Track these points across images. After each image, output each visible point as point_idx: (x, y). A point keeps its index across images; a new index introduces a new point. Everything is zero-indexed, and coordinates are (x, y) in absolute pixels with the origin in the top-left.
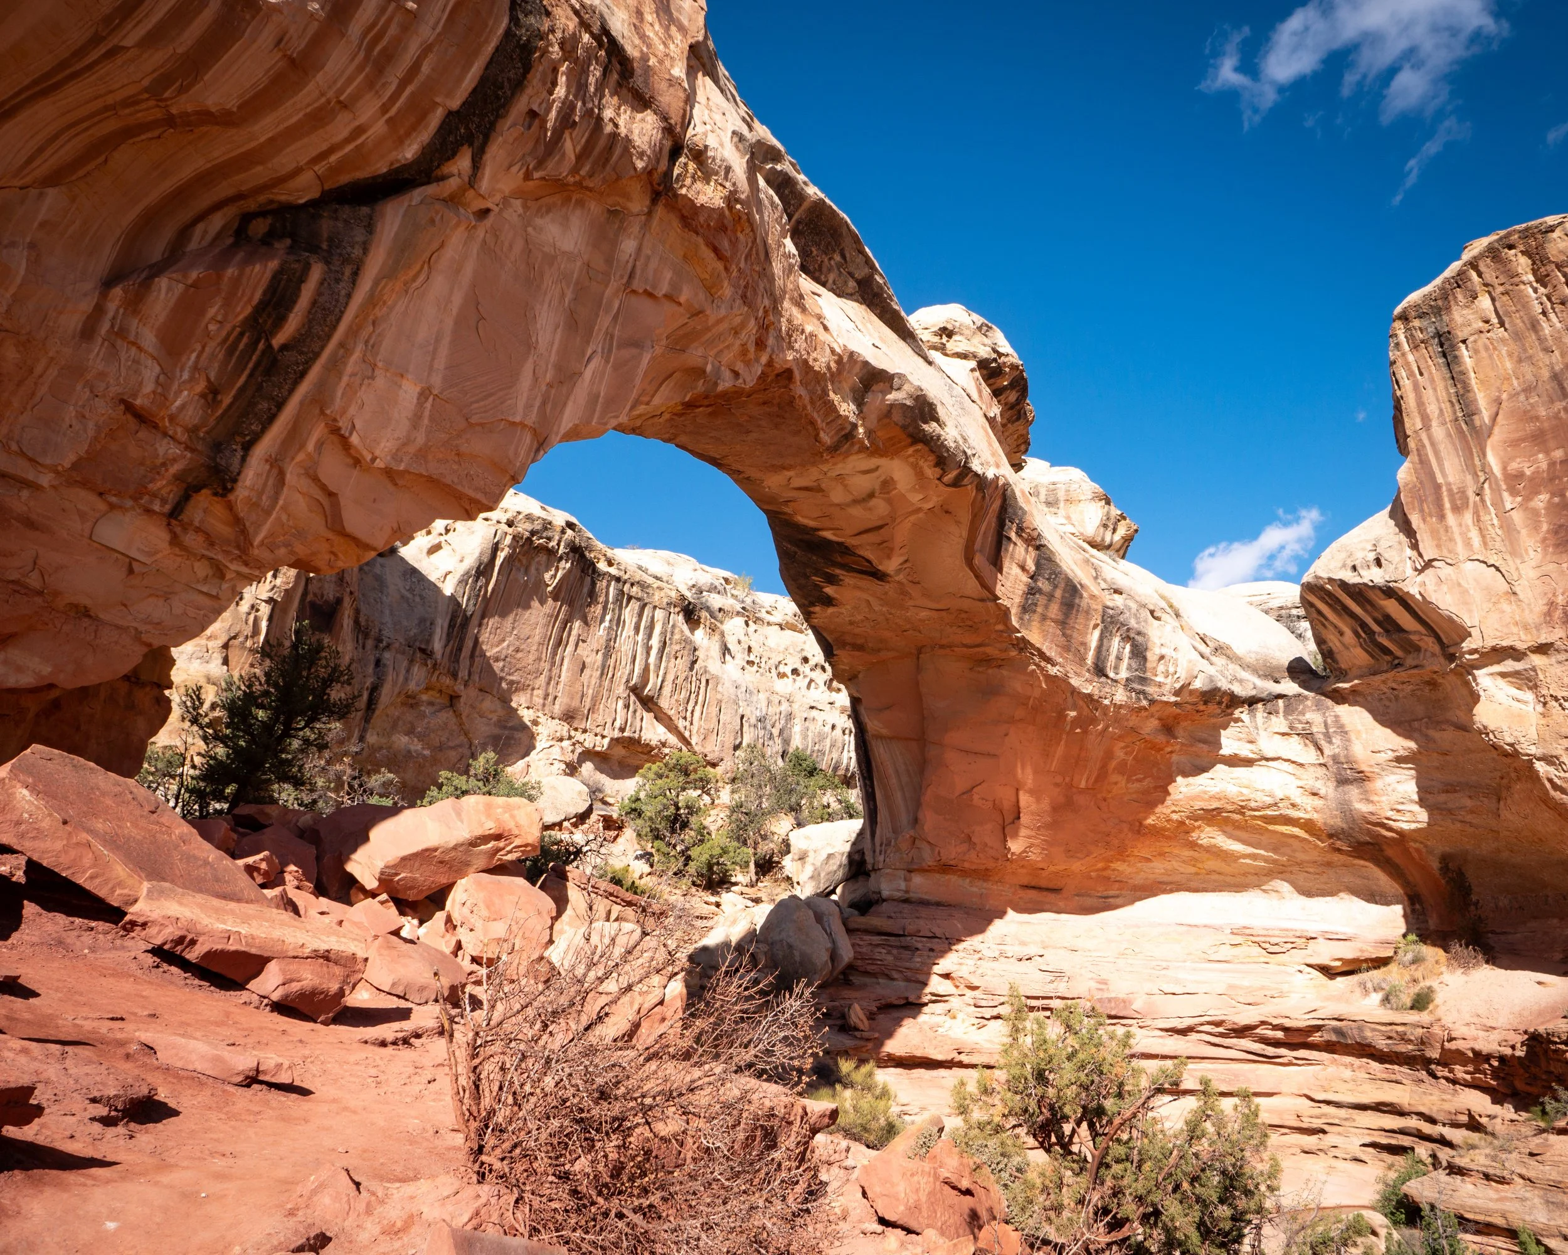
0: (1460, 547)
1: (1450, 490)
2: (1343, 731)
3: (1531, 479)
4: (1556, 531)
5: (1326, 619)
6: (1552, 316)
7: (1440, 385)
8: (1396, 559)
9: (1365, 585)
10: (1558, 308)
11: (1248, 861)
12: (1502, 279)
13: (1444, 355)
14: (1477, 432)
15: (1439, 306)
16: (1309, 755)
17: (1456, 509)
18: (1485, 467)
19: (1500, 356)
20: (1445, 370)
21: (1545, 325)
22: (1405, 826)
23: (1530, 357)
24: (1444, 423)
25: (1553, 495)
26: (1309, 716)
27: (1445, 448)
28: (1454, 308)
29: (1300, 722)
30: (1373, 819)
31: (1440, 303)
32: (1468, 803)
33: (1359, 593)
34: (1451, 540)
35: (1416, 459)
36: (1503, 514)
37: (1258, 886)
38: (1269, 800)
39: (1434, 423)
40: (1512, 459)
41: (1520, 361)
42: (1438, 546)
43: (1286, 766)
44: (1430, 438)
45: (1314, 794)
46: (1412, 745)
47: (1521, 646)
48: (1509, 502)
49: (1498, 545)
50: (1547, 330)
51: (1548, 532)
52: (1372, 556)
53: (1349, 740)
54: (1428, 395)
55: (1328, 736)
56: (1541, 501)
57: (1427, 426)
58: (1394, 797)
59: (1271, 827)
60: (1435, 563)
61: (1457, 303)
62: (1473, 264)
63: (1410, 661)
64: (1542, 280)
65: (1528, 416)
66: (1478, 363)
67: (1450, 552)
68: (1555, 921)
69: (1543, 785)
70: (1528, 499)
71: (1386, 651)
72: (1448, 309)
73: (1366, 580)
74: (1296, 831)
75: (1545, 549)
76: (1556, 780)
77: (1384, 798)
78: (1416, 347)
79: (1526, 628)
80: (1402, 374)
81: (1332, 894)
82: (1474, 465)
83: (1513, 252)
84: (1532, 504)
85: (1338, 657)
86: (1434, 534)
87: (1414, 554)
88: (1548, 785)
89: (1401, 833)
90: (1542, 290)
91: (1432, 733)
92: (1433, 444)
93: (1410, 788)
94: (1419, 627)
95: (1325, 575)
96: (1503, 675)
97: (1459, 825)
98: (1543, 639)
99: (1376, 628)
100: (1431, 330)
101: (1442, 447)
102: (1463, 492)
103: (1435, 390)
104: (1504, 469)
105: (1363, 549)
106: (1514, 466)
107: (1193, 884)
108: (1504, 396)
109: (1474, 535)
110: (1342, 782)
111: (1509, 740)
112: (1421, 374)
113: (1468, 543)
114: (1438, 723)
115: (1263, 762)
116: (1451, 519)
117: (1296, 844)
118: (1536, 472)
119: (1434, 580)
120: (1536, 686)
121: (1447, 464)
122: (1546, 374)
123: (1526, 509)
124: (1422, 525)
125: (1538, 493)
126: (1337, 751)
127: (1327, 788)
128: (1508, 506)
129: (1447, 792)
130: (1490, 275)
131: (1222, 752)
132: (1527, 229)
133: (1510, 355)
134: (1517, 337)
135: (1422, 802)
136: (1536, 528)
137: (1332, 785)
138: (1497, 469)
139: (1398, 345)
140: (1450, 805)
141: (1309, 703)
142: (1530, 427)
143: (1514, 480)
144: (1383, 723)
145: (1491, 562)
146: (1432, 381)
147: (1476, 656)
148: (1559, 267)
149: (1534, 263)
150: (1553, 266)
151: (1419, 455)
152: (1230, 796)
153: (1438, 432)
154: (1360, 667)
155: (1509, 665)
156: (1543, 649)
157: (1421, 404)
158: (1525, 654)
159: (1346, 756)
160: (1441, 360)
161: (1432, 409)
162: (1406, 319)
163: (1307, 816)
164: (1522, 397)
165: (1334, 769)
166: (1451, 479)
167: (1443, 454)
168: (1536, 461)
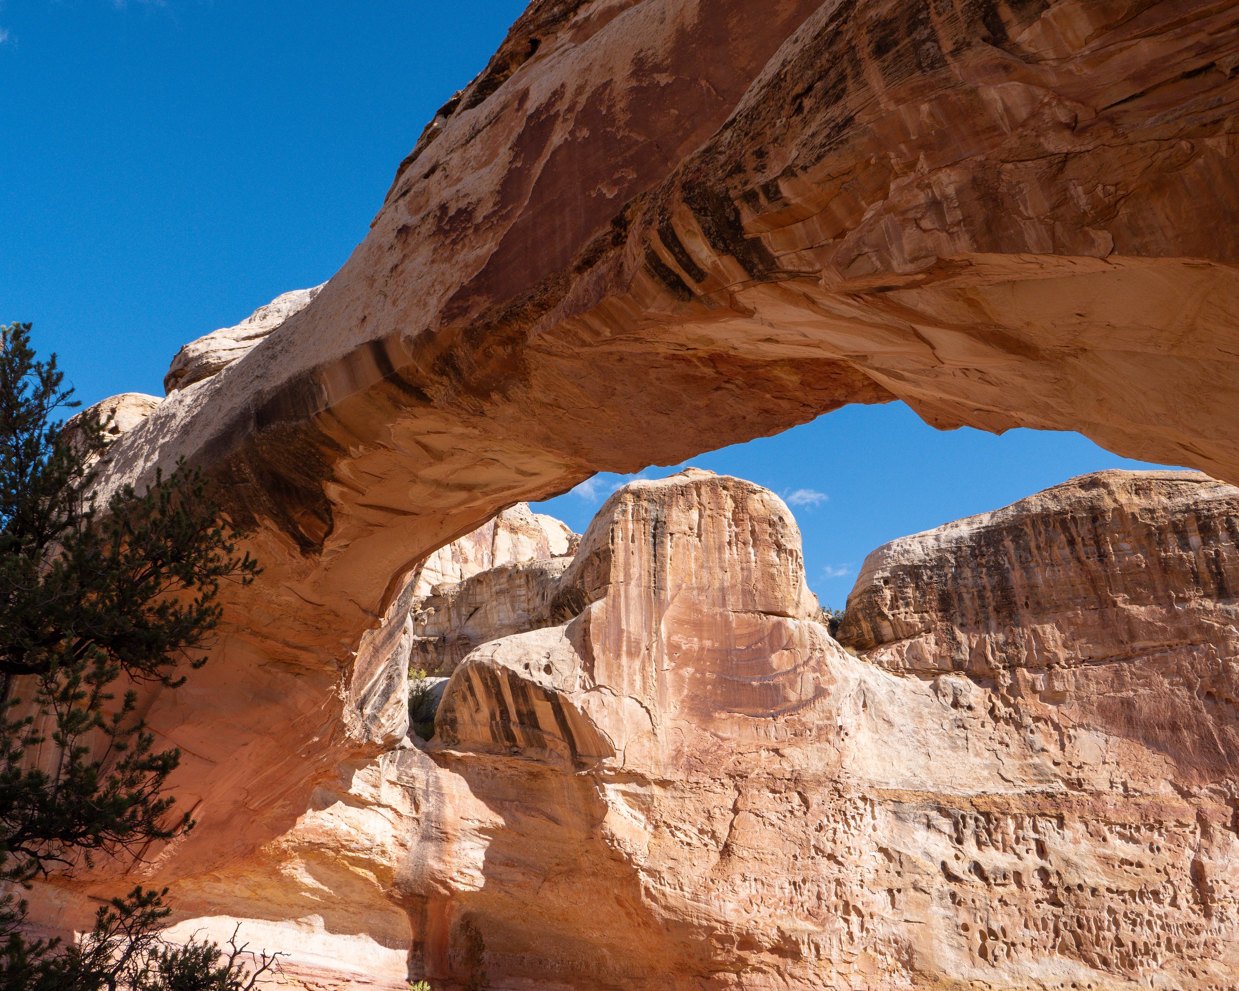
0: (625, 685)
1: (629, 638)
2: (440, 793)
3: (685, 653)
4: (693, 698)
5: (473, 694)
6: (734, 548)
7: (645, 557)
8: (567, 673)
9: (534, 683)
10: (740, 545)
11: (308, 895)
12: (712, 506)
13: (654, 536)
14: (660, 603)
15: (665, 499)
16: (405, 808)
17: (630, 654)
18: (657, 632)
19: (689, 556)
20: (651, 546)
21: (727, 551)
22: (461, 887)
23: (710, 568)
24: (639, 586)
25: (697, 671)
26: (414, 771)
27: (634, 604)
28: (674, 508)
29: (407, 775)
30: (439, 876)
31: (666, 499)
32: (520, 878)
33: (520, 687)
34: (620, 676)
35: (611, 602)
36: (659, 670)
37: (295, 918)
38: (368, 844)
39: (633, 583)
40: (676, 633)
41: (702, 567)
42: (609, 677)
43: (390, 814)
44: (626, 591)
45: (402, 845)
46: (501, 821)
47: (649, 776)
48: (667, 664)
49: (653, 693)
50: (727, 555)
51: (687, 696)
52: (544, 662)
53: (443, 802)
54: (635, 559)
55: (426, 793)
56: (688, 671)
57: (627, 583)
58: (466, 861)
59: (351, 868)
60: (602, 689)
61: (677, 505)
62: (698, 486)
63: (532, 752)
64: (737, 521)
65: (694, 607)
66: (676, 553)
67: (617, 685)
68: (530, 981)
69: (639, 891)
70: (679, 667)
71: (511, 737)
72: (670, 506)
73: (535, 680)
74: (371, 876)
75: (682, 708)
76: (652, 889)
77: (455, 860)
78: (638, 521)
79: (657, 764)
80: (619, 534)
81: (353, 932)
82: (651, 627)
83: (725, 492)
84: (681, 672)
85: (459, 727)
86: (608, 665)
87: (586, 675)
88: (643, 892)
89: (453, 892)
90: (734, 527)
91: (519, 815)
92: (626, 597)
93: (479, 857)
94: (557, 731)
95: (501, 662)
96: (625, 793)
97: (503, 894)
98: (668, 777)
99: (514, 717)
100: (653, 514)
101: (632, 602)
102: (638, 643)
103: (641, 558)
104: (669, 638)
105: (539, 653)
106: (675, 638)
107: (237, 908)
108: (684, 586)
109: (638, 678)
110: (426, 838)
111: (629, 850)
112: (633, 541)
113: (632, 683)
114: (527, 808)
115: (375, 808)
116: (624, 660)
117: (359, 885)
118: (690, 650)
119: (598, 702)
120: (648, 810)
121: (632, 617)
122: (717, 585)
123: (676, 674)
124: (601, 656)
125: (687, 665)
126: (431, 809)
127: (412, 842)
128: (665, 667)
129: (507, 865)
130: (705, 499)
131: (350, 791)
132: (740, 483)
133: (696, 559)
134: (707, 550)
135: (485, 871)
136: (679, 690)
137: (417, 838)
138: (664, 635)
139: (624, 512)
140: (503, 877)
141: (415, 758)
142: (694, 616)
143: (674, 648)
144: (477, 795)
145: (645, 704)
146: (640, 551)
147: (612, 773)
148: (751, 518)
149: (736, 507)
150: (747, 516)
151: (614, 601)
152: (339, 833)
153: (634, 590)
154: (475, 742)
155: (633, 788)
156: (664, 784)
157: (627, 565)
158: (649, 783)
159: (437, 816)
160: (651, 539)
161: (635, 571)
162: (638, 497)
163: (388, 864)
164: (695, 592)
165: (423, 825)
166: (632, 629)
167: (632, 608)
168: (691, 642)
